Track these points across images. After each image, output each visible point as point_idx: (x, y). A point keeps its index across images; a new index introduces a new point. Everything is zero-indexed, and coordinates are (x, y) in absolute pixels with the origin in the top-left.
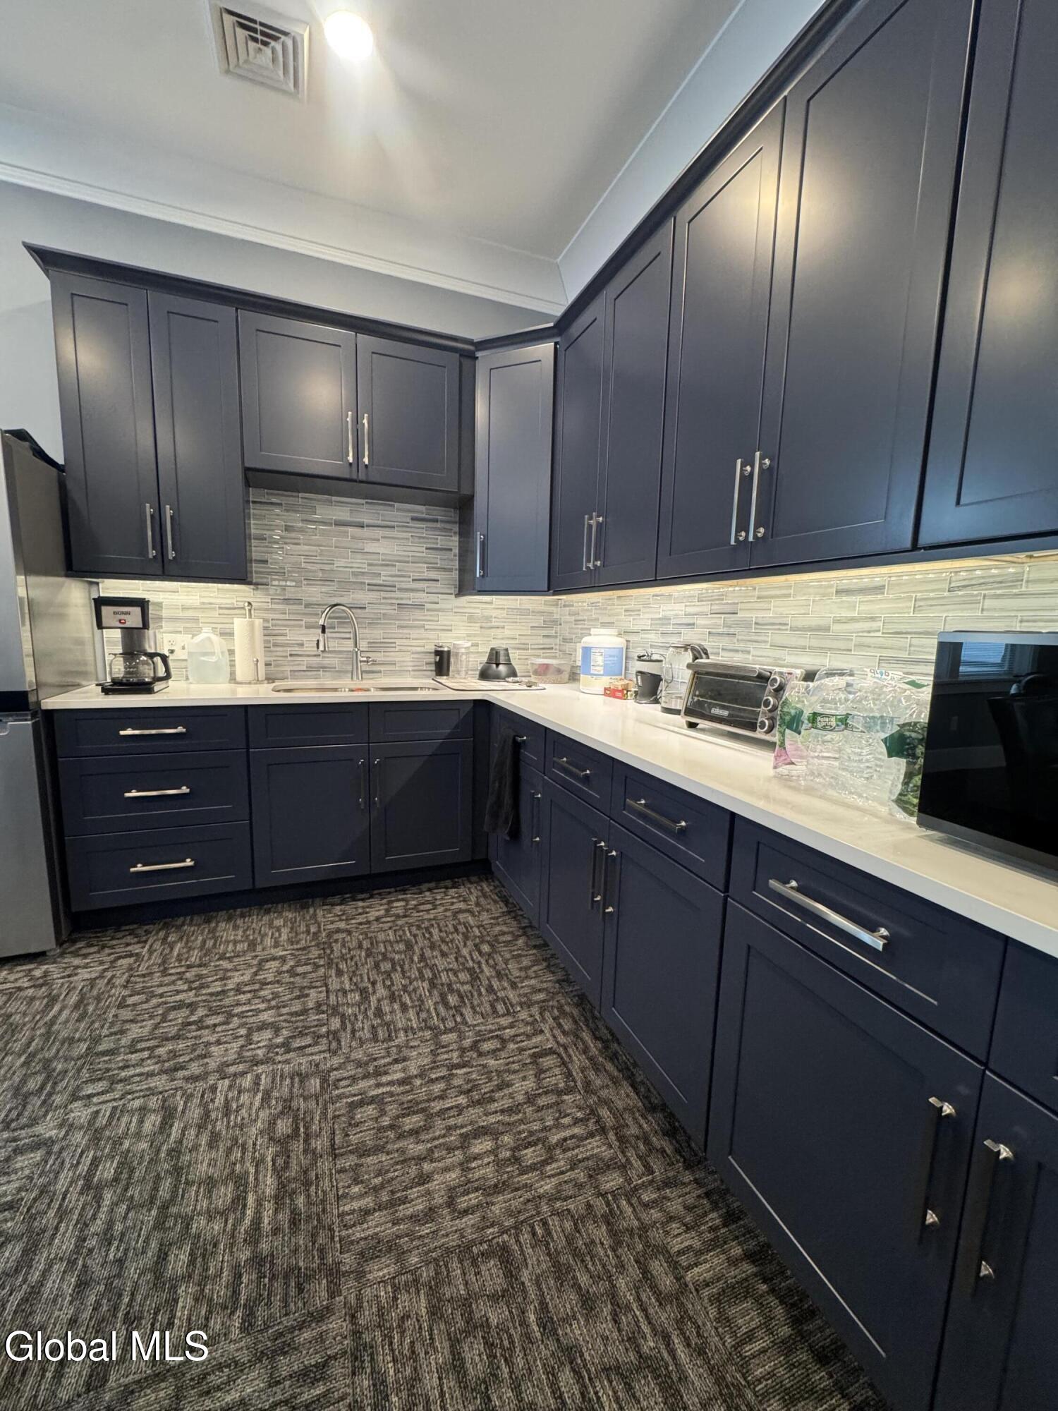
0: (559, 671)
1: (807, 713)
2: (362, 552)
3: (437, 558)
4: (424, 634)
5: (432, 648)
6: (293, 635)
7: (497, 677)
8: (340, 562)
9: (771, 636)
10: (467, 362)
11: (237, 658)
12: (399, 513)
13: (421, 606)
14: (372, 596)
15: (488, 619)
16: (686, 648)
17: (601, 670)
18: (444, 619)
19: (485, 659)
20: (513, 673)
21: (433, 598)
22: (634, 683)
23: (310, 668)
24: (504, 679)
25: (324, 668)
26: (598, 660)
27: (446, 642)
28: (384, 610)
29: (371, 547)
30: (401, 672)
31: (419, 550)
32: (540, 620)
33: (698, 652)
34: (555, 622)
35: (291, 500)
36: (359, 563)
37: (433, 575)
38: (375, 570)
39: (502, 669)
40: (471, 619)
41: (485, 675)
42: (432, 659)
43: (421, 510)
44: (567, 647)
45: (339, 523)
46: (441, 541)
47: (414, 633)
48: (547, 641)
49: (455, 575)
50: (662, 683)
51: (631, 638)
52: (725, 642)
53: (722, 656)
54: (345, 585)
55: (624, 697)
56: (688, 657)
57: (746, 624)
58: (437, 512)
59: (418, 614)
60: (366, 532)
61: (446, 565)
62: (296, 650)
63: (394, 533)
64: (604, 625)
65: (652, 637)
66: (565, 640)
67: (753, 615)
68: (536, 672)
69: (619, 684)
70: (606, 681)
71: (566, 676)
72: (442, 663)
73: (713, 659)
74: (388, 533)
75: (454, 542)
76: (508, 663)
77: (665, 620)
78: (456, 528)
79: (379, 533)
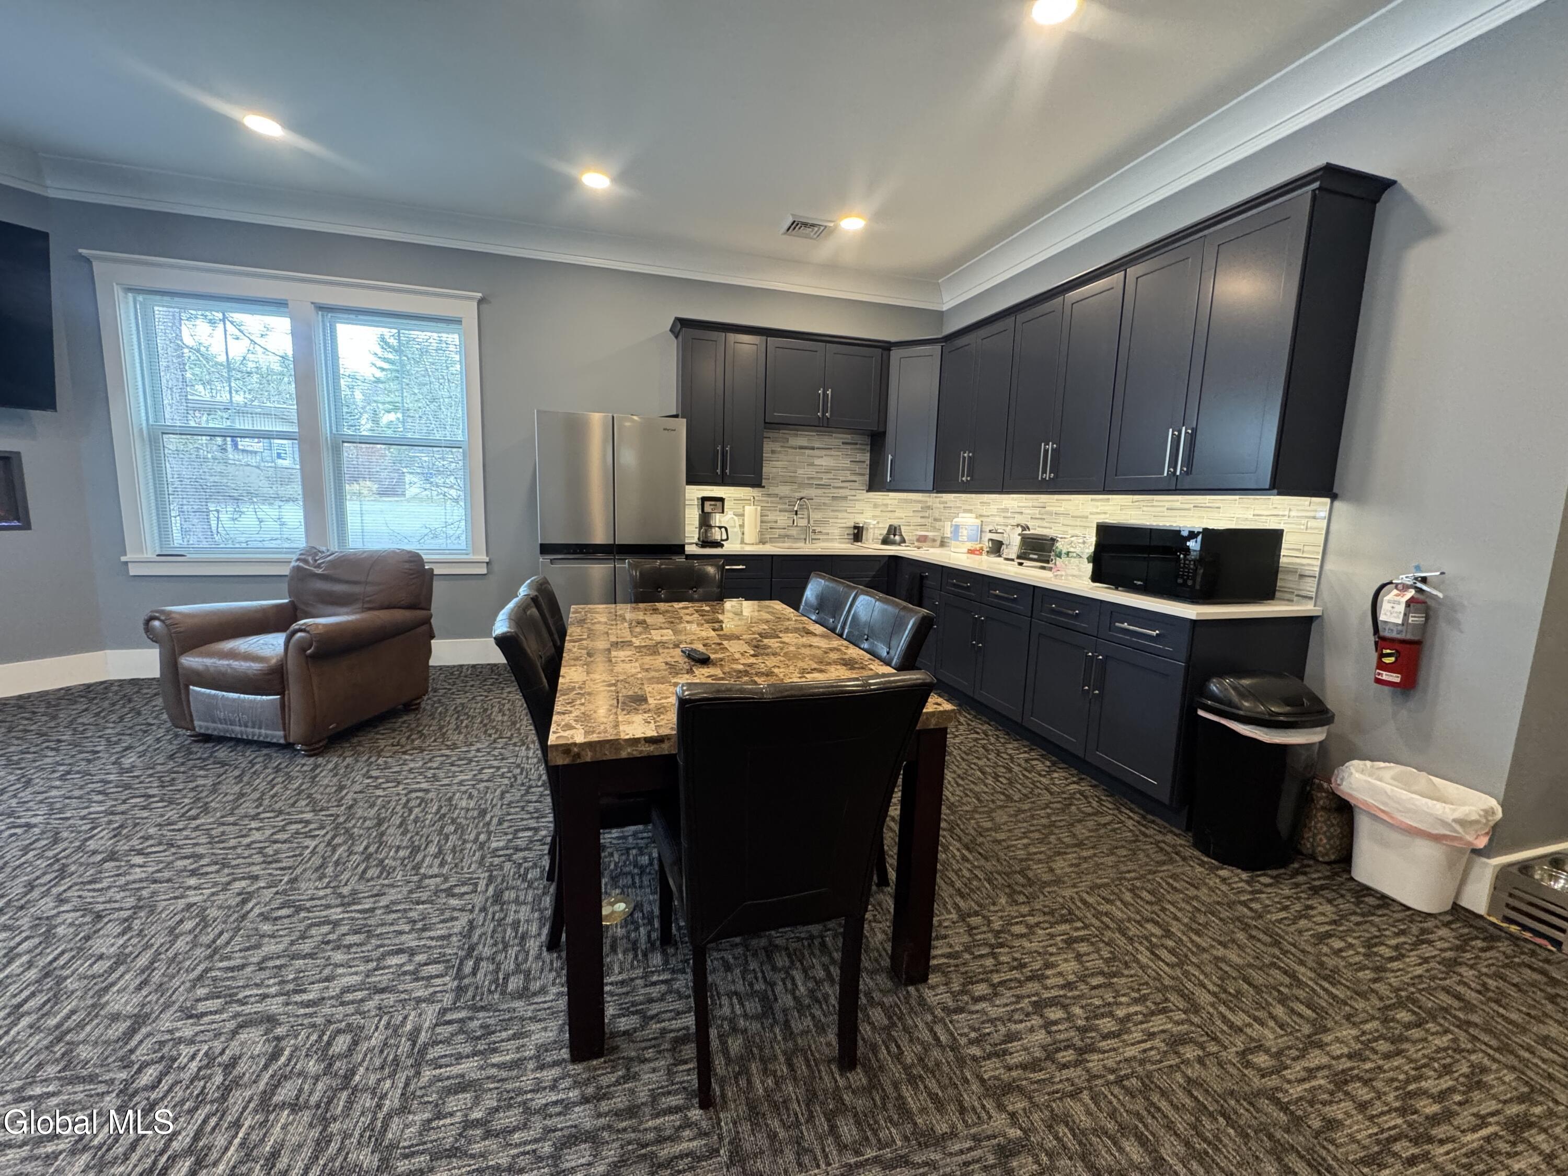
0: (934, 540)
1: (1064, 551)
2: (812, 464)
3: (857, 468)
4: (845, 515)
5: (852, 524)
6: (771, 517)
7: (893, 543)
8: (800, 471)
9: (1062, 519)
10: (885, 353)
11: (746, 530)
12: (836, 439)
13: (845, 498)
14: (820, 492)
15: (886, 505)
16: (1018, 525)
17: (965, 538)
18: (859, 506)
19: (885, 532)
20: (903, 541)
21: (853, 492)
22: (986, 545)
23: (780, 536)
24: (899, 544)
25: (788, 536)
26: (964, 533)
27: (861, 520)
28: (823, 500)
29: (817, 461)
30: (832, 540)
31: (846, 463)
32: (919, 507)
33: (1026, 527)
34: (928, 507)
35: (776, 435)
36: (811, 471)
37: (854, 478)
38: (820, 475)
39: (897, 538)
40: (876, 506)
41: (885, 541)
42: (851, 531)
43: (848, 437)
44: (938, 524)
45: (801, 448)
46: (859, 457)
47: (840, 515)
48: (923, 520)
49: (867, 477)
50: (1004, 547)
51: (984, 519)
52: (1037, 523)
53: (1037, 529)
54: (802, 485)
55: (981, 554)
56: (1019, 530)
57: (1050, 513)
58: (858, 438)
59: (844, 504)
60: (816, 452)
61: (862, 471)
62: (774, 525)
63: (832, 453)
64: (966, 511)
65: (997, 519)
66: (935, 520)
67: (1054, 509)
68: (918, 540)
69: (978, 547)
70: (969, 545)
71: (938, 543)
72: (858, 534)
73: (1032, 532)
74: (827, 452)
75: (867, 457)
76: (901, 535)
77: (1006, 510)
78: (869, 448)
79: (824, 452)
